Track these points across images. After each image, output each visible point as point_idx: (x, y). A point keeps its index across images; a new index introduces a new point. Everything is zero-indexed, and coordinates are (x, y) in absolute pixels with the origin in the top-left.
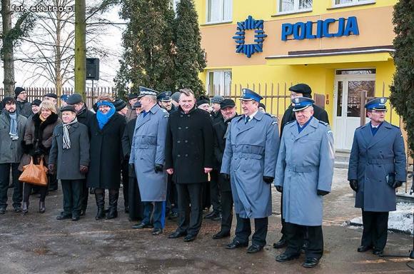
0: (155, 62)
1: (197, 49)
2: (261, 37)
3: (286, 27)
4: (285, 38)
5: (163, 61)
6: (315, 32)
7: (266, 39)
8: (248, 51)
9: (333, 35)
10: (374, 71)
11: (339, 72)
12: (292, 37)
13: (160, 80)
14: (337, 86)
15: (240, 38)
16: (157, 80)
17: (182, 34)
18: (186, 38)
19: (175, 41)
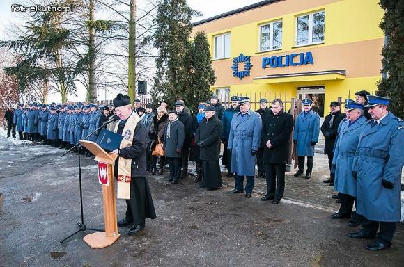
0: (179, 78)
1: (209, 68)
2: (249, 67)
3: (265, 60)
4: (264, 67)
5: (184, 77)
6: (284, 63)
7: (252, 68)
8: (241, 75)
9: (296, 64)
10: (324, 87)
11: (299, 88)
12: (269, 66)
13: (183, 91)
14: (298, 97)
15: (235, 67)
16: (181, 91)
17: (198, 57)
18: (201, 60)
19: (193, 64)
